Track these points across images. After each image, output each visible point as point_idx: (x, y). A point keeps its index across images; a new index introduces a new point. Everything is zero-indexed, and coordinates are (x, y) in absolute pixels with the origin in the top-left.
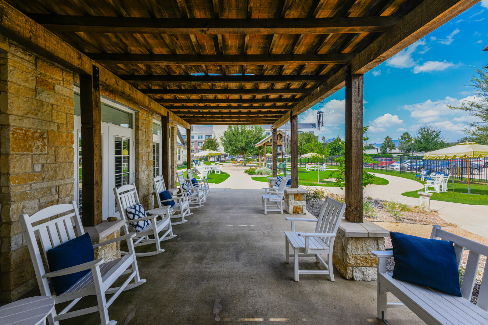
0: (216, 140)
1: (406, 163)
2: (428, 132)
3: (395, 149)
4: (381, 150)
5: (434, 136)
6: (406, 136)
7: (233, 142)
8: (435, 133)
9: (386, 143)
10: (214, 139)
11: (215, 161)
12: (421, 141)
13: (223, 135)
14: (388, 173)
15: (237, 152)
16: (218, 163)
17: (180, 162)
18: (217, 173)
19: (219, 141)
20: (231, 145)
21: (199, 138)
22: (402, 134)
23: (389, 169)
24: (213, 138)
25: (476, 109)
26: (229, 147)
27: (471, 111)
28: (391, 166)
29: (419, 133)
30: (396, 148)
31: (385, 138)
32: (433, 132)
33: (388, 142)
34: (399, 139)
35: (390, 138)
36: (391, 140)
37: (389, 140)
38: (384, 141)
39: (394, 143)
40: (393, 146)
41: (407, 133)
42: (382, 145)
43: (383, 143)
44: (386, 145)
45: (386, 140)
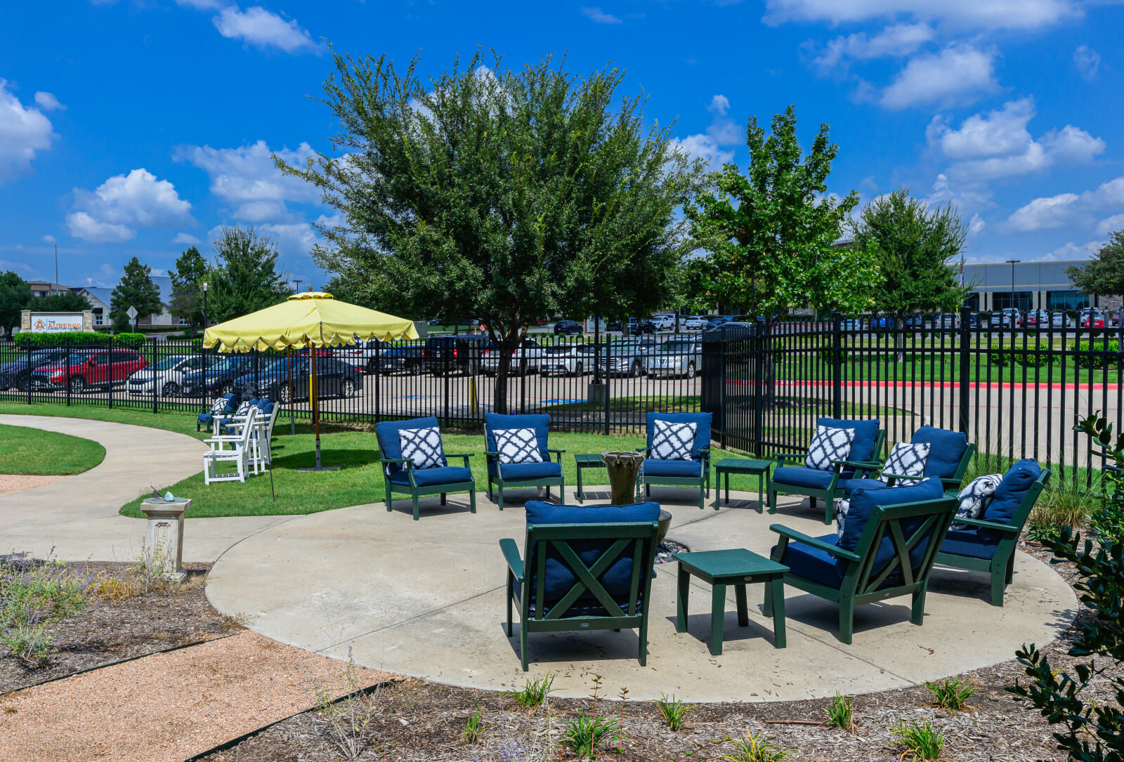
1: (178, 369)
2: (245, 254)
3: (159, 312)
4: (112, 316)
5: (263, 268)
6: (192, 263)
8: (264, 259)
9: (131, 289)
12: (227, 283)
14: (116, 412)
22: (180, 256)
23: (126, 396)
25: (337, 183)
27: (327, 189)
28: (133, 382)
29: (223, 253)
30: (164, 310)
31: (127, 264)
32: (258, 255)
33: (137, 285)
34: (170, 273)
35: (141, 267)
36: (147, 278)
37: (138, 274)
38: (124, 280)
39: (158, 287)
40: (152, 301)
41: (193, 253)
42: (114, 293)
43: (119, 287)
44: (131, 295)
45: (130, 275)
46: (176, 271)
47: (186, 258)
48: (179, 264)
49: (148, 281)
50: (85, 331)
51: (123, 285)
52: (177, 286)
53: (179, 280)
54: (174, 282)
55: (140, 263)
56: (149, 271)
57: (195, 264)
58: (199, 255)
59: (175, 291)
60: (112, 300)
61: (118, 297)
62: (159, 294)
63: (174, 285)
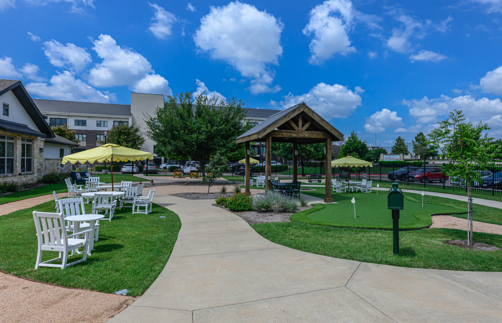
0: (137, 130)
3: (408, 154)
7: (178, 131)
9: (398, 147)
10: (132, 127)
11: (133, 173)
13: (155, 116)
15: (189, 153)
16: (141, 176)
17: (29, 177)
18: (138, 212)
19: (144, 130)
20: (174, 138)
21: (99, 125)
22: (416, 135)
24: (130, 124)
26: (170, 143)
31: (397, 139)
33: (400, 145)
34: (413, 141)
35: (401, 139)
36: (403, 143)
37: (400, 142)
38: (396, 144)
39: (407, 146)
40: (405, 151)
41: (421, 134)
42: (392, 148)
43: (394, 146)
44: (398, 149)
45: (398, 142)
46: (415, 140)
47: (419, 136)
48: (416, 138)
49: (403, 144)
50: (401, 160)
51: (395, 146)
52: (415, 145)
53: (416, 144)
54: (414, 144)
55: (401, 138)
56: (404, 141)
57: (422, 138)
58: (423, 135)
59: (414, 147)
60: (392, 150)
61: (394, 149)
62: (407, 148)
63: (414, 145)
